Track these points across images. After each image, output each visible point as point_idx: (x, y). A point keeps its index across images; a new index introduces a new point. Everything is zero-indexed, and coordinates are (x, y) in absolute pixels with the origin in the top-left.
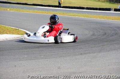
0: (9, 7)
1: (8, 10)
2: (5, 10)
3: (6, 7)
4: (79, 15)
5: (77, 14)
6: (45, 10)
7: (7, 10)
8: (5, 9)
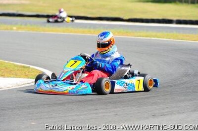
0: (16, 24)
1: (15, 28)
2: (8, 29)
3: (11, 23)
4: (158, 34)
5: (154, 34)
6: (90, 28)
7: (12, 29)
8: (9, 27)
